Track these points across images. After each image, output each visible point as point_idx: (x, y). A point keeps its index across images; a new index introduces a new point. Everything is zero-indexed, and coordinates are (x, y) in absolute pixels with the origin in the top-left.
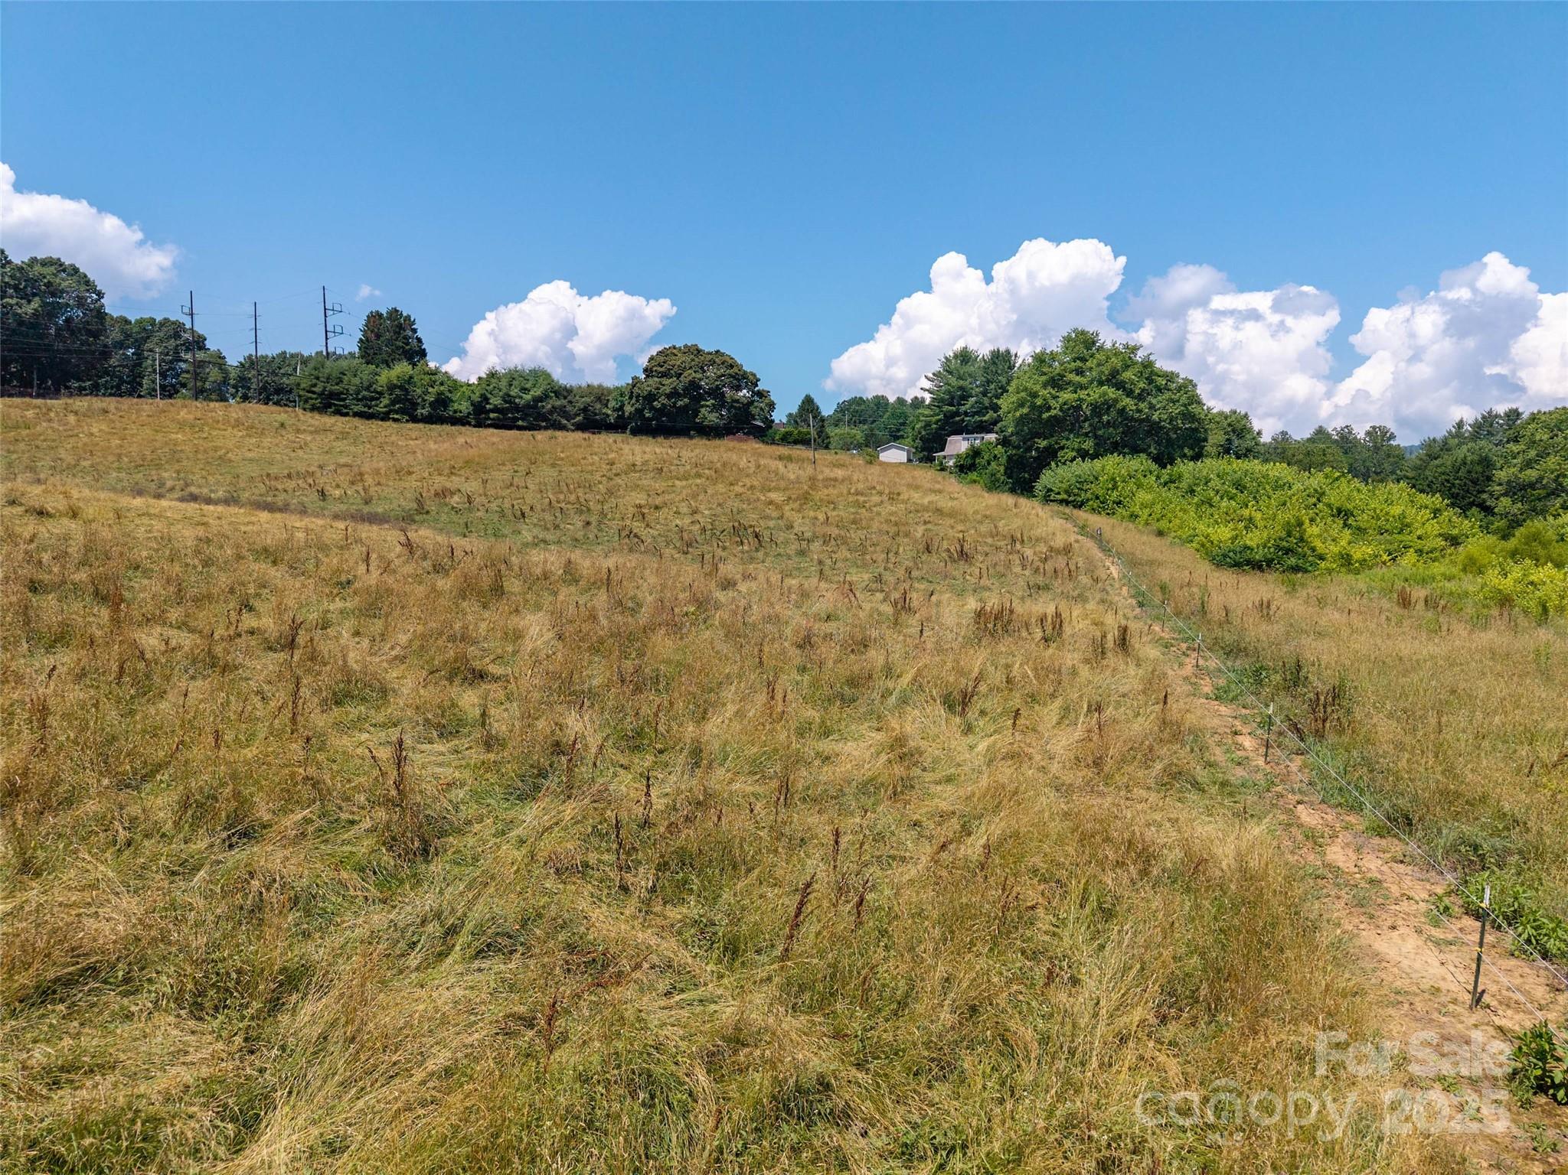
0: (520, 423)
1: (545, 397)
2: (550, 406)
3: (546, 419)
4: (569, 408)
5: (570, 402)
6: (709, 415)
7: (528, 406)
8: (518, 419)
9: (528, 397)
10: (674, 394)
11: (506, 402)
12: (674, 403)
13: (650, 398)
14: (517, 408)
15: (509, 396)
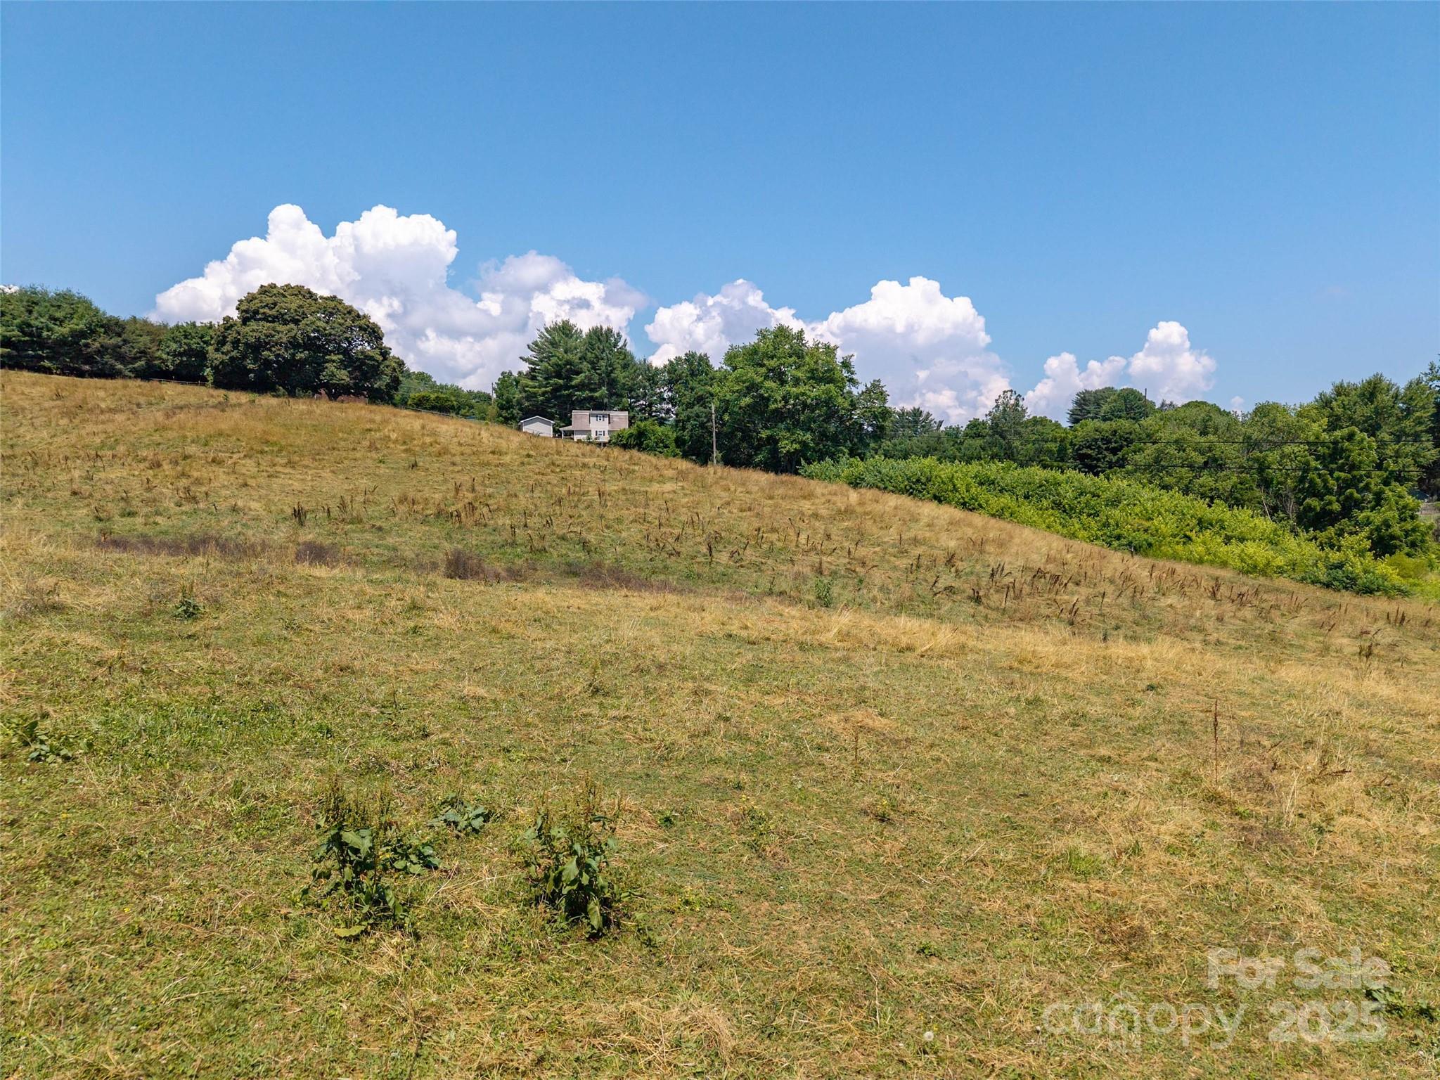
0: (47, 363)
1: (90, 332)
2: (97, 345)
3: (89, 359)
4: (125, 349)
5: (125, 342)
6: (337, 372)
7: (62, 342)
8: (42, 358)
9: (64, 330)
10: (294, 344)
11: (25, 334)
12: (293, 355)
13: (256, 348)
14: (42, 344)
15: (29, 325)
